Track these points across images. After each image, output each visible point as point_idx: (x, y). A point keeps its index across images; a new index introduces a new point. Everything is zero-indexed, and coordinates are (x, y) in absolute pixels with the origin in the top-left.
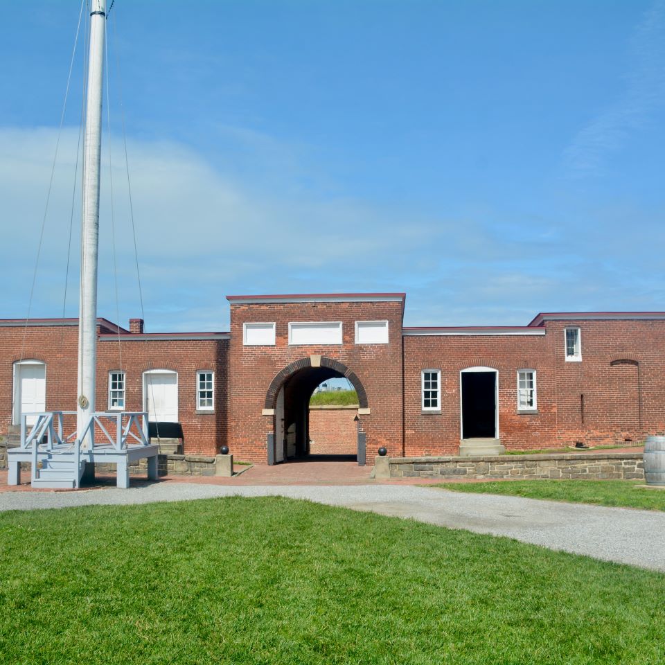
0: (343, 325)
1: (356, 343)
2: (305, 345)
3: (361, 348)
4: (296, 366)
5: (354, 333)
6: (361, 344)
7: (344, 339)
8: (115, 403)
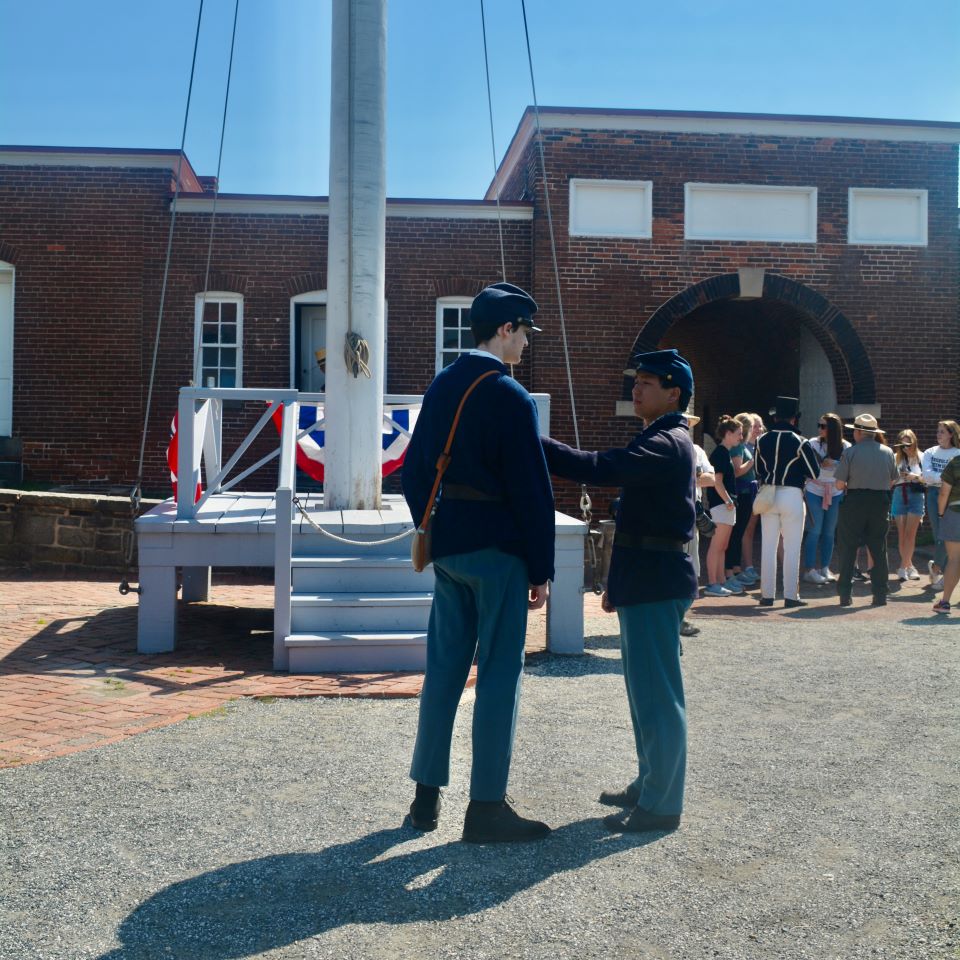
0: (820, 194)
1: (852, 240)
2: (726, 243)
3: (862, 254)
4: (703, 295)
5: (846, 216)
6: (863, 247)
7: (820, 230)
8: (211, 380)
